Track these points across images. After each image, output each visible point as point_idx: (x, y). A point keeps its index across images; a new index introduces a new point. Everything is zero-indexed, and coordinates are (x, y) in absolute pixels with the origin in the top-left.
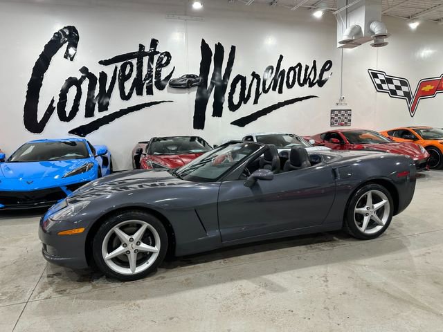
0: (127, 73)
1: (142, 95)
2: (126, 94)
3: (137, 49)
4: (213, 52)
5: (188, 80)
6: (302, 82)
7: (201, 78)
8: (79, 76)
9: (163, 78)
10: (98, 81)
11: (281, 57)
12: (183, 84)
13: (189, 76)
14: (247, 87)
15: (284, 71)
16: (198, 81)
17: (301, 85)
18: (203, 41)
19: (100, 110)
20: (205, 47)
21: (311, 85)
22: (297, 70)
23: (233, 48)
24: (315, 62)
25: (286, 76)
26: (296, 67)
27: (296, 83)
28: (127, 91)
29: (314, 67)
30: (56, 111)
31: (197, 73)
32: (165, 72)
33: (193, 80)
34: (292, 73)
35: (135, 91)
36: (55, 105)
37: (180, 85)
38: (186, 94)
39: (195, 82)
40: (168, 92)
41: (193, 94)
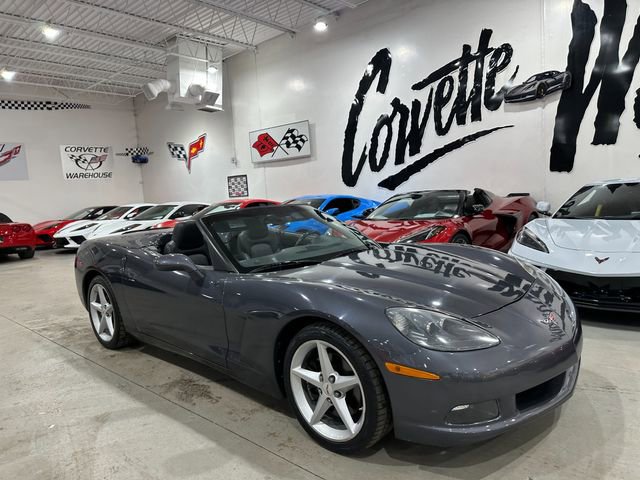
0: (445, 94)
1: (464, 123)
2: (444, 126)
3: (459, 54)
4: (600, 13)
5: (539, 83)
7: (566, 75)
9: (497, 90)
10: (410, 114)
12: (529, 94)
13: (540, 77)
16: (560, 81)
19: (411, 154)
28: (444, 121)
30: (367, 159)
31: (562, 66)
33: (550, 81)
35: (455, 119)
36: (367, 153)
37: (525, 95)
38: (539, 109)
39: (552, 84)
40: (506, 111)
41: (551, 107)
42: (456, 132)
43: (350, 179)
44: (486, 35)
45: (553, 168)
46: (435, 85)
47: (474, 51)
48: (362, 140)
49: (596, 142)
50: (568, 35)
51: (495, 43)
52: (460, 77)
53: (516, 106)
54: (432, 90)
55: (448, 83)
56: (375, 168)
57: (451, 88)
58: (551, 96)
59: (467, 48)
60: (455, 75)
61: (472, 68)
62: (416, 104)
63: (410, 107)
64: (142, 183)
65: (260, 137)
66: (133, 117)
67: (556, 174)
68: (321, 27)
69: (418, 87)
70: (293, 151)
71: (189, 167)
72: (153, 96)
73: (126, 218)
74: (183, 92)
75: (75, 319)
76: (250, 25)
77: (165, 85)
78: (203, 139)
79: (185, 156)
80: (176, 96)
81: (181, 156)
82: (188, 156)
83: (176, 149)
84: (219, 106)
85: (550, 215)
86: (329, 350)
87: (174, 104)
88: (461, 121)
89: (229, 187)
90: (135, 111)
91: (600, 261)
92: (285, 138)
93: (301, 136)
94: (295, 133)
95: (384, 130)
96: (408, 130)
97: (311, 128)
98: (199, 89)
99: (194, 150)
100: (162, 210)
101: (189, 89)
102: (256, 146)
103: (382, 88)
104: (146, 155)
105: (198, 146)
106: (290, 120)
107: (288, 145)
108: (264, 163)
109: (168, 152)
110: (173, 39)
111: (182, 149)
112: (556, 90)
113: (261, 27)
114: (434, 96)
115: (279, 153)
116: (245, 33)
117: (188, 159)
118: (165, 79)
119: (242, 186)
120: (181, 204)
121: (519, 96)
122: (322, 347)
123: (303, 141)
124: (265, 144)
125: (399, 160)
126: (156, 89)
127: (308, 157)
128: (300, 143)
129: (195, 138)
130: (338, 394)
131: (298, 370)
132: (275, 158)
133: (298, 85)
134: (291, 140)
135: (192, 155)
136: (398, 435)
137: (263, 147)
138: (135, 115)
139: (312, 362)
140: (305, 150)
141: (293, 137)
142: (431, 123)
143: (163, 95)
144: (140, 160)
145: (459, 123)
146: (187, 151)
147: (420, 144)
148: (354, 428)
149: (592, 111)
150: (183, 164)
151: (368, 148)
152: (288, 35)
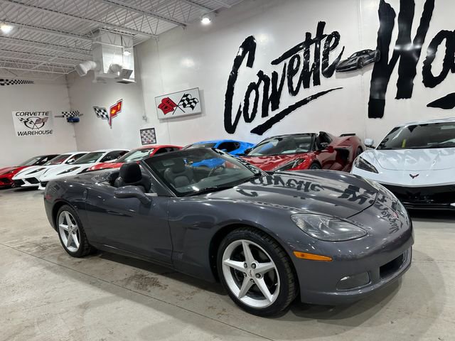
0: (295, 67)
1: (309, 87)
3: (303, 39)
4: (397, 10)
5: (358, 58)
7: (376, 52)
8: (256, 80)
9: (330, 63)
10: (271, 82)
12: (352, 65)
13: (359, 54)
16: (373, 56)
18: (382, 1)
19: (273, 110)
20: (385, 10)
28: (295, 86)
30: (242, 114)
31: (374, 46)
32: (333, 57)
33: (366, 56)
35: (302, 84)
36: (242, 109)
37: (349, 66)
38: (359, 76)
39: (368, 59)
40: (337, 78)
41: (367, 74)
42: (304, 93)
43: (230, 128)
44: (321, 26)
45: (370, 116)
46: (287, 61)
47: (313, 36)
48: (238, 101)
49: (398, 97)
50: (377, 24)
51: (327, 31)
52: (304, 55)
53: (344, 74)
54: (285, 64)
55: (296, 60)
56: (248, 120)
57: (299, 63)
58: (368, 67)
59: (308, 35)
60: (301, 53)
61: (312, 48)
62: (275, 75)
63: (271, 77)
64: (75, 137)
65: (163, 100)
66: (67, 89)
67: (373, 119)
68: (206, 21)
69: (275, 62)
70: (188, 110)
71: (110, 124)
72: (84, 73)
73: (67, 163)
74: (106, 70)
75: (44, 238)
76: (153, 20)
77: (92, 65)
78: (120, 103)
79: (107, 116)
80: (101, 72)
81: (104, 116)
82: (109, 116)
83: (100, 111)
84: (132, 79)
85: (374, 148)
86: (251, 246)
87: (99, 79)
88: (307, 86)
89: (142, 137)
90: (68, 84)
91: (413, 177)
92: (182, 101)
93: (193, 99)
94: (189, 97)
95: (253, 93)
96: (270, 92)
97: (200, 93)
98: (118, 67)
99: (113, 112)
100: (94, 156)
101: (110, 68)
102: (160, 107)
103: (250, 64)
104: (77, 116)
105: (117, 108)
106: (185, 87)
107: (184, 105)
108: (167, 119)
109: (94, 113)
110: (96, 31)
111: (105, 111)
112: (371, 62)
113: (161, 22)
114: (287, 69)
115: (178, 112)
116: (150, 26)
117: (110, 118)
118: (92, 60)
119: (151, 136)
120: (108, 151)
121: (345, 67)
122: (245, 244)
123: (195, 103)
124: (167, 105)
125: (265, 114)
126: (86, 68)
127: (199, 114)
128: (193, 104)
129: (114, 103)
130: (258, 275)
131: (227, 261)
132: (175, 115)
133: (188, 62)
134: (186, 102)
135: (113, 115)
136: (303, 300)
137: (166, 107)
138: (68, 87)
139: (238, 256)
140: (197, 109)
141: (188, 100)
142: (286, 88)
143: (91, 72)
144: (73, 120)
145: (305, 88)
146: (108, 112)
147: (279, 103)
148: (271, 298)
149: (395, 76)
150: (106, 122)
151: (243, 106)
152: (181, 27)
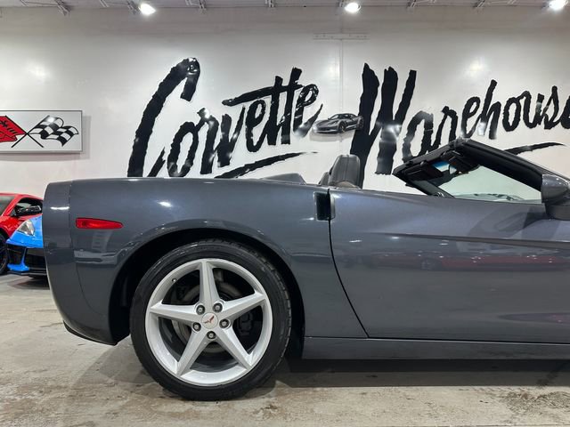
0: (257, 115)
1: (275, 144)
2: (255, 144)
3: (272, 84)
4: (381, 81)
5: (340, 121)
6: (531, 121)
7: (360, 119)
8: (196, 120)
9: (305, 121)
10: (219, 127)
11: (494, 84)
12: (332, 128)
13: (341, 116)
14: (435, 129)
15: (498, 105)
16: (357, 121)
17: (531, 126)
18: (366, 66)
19: (220, 166)
20: (368, 76)
21: (549, 125)
22: (522, 102)
23: (413, 74)
24: (555, 89)
25: (502, 112)
26: (521, 97)
27: (522, 122)
28: (256, 140)
29: (554, 97)
30: (165, 165)
31: (356, 111)
32: (308, 113)
33: (348, 121)
34: (513, 107)
35: (266, 139)
36: (165, 158)
37: (329, 129)
38: (338, 142)
39: (350, 124)
40: (311, 139)
42: (266, 151)
44: (296, 73)
46: (248, 105)
47: (285, 83)
48: (160, 142)
49: (378, 172)
51: (303, 81)
52: (271, 102)
53: (320, 136)
54: (244, 109)
55: (260, 106)
56: (176, 174)
57: (263, 112)
58: (347, 133)
59: (279, 80)
60: (268, 100)
61: (283, 97)
62: (227, 119)
63: (220, 122)
69: (228, 103)
88: (272, 142)
92: (38, 126)
93: (67, 128)
96: (217, 142)
97: (85, 121)
103: (188, 95)
107: (44, 135)
112: (352, 129)
114: (246, 115)
121: (325, 129)
123: (71, 134)
125: (206, 169)
127: (76, 153)
128: (66, 136)
132: (15, 149)
134: (49, 130)
141: (54, 127)
142: (242, 139)
145: (269, 144)
151: (168, 152)
152: (61, 10)
